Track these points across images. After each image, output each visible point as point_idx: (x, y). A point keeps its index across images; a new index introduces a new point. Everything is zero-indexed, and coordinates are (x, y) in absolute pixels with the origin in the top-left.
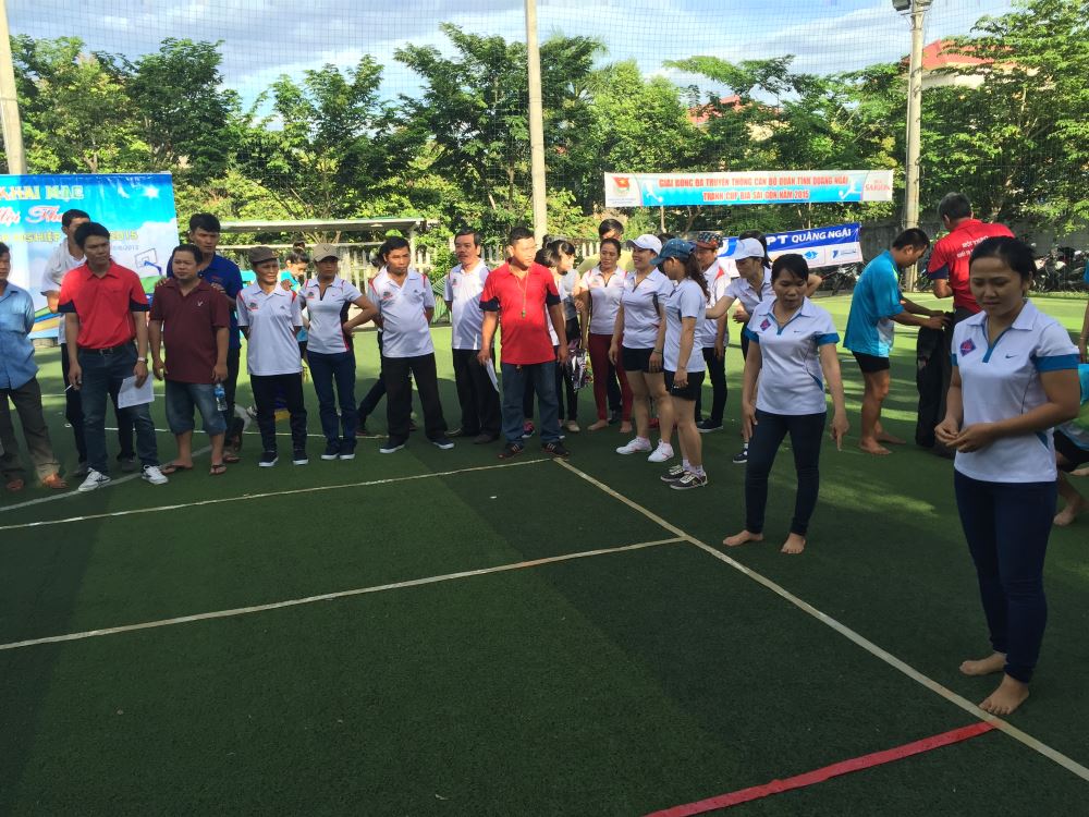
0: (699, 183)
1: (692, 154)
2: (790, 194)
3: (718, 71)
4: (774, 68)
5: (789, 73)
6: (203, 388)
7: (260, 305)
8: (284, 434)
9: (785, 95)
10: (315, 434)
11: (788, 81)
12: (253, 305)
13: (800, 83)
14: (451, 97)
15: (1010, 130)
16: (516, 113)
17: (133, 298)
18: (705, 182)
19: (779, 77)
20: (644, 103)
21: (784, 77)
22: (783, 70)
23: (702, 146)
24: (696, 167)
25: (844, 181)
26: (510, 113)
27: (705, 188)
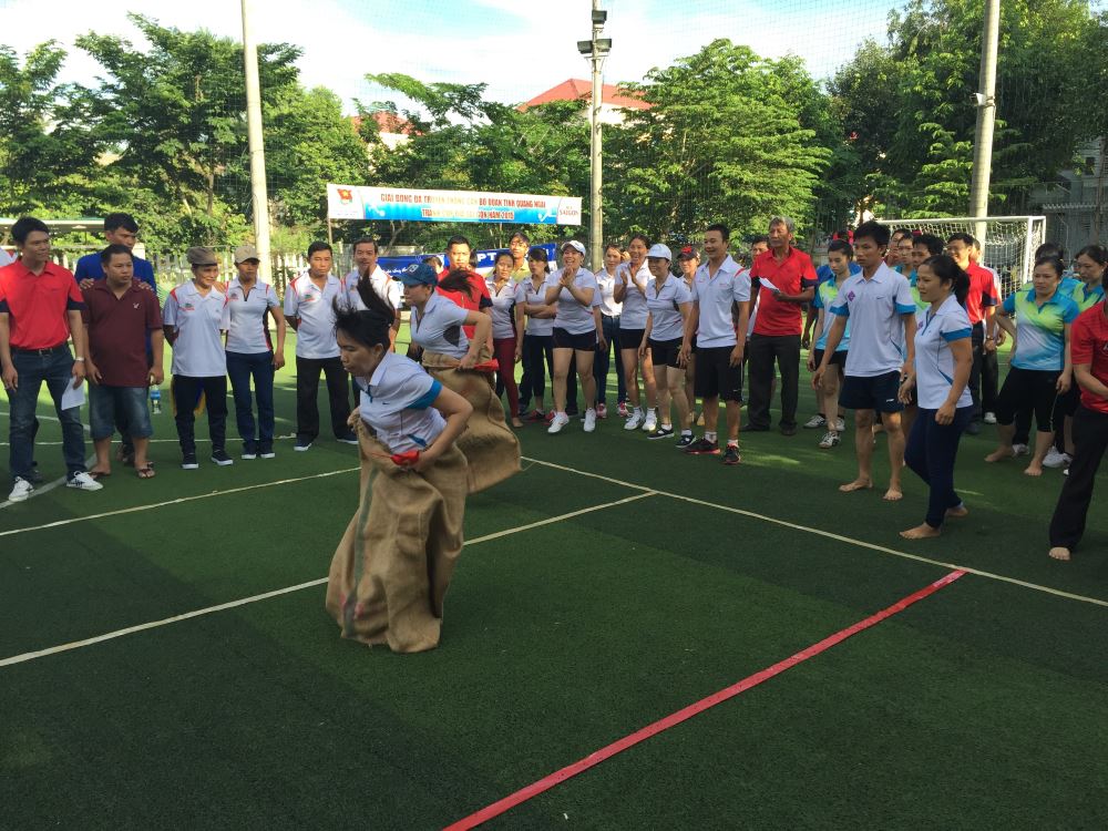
0: (418, 199)
1: (397, 170)
2: (498, 214)
3: (416, 91)
4: (469, 94)
5: (482, 100)
6: (138, 391)
7: (196, 306)
8: (202, 439)
9: (476, 120)
10: (233, 438)
11: (480, 107)
12: (189, 306)
13: (493, 111)
14: (148, 93)
15: (676, 168)
16: (220, 115)
17: (71, 296)
18: (423, 199)
19: (472, 103)
20: (307, 112)
21: (477, 104)
22: (478, 97)
23: (408, 163)
24: (401, 183)
25: (543, 205)
26: (214, 115)
27: (423, 205)
